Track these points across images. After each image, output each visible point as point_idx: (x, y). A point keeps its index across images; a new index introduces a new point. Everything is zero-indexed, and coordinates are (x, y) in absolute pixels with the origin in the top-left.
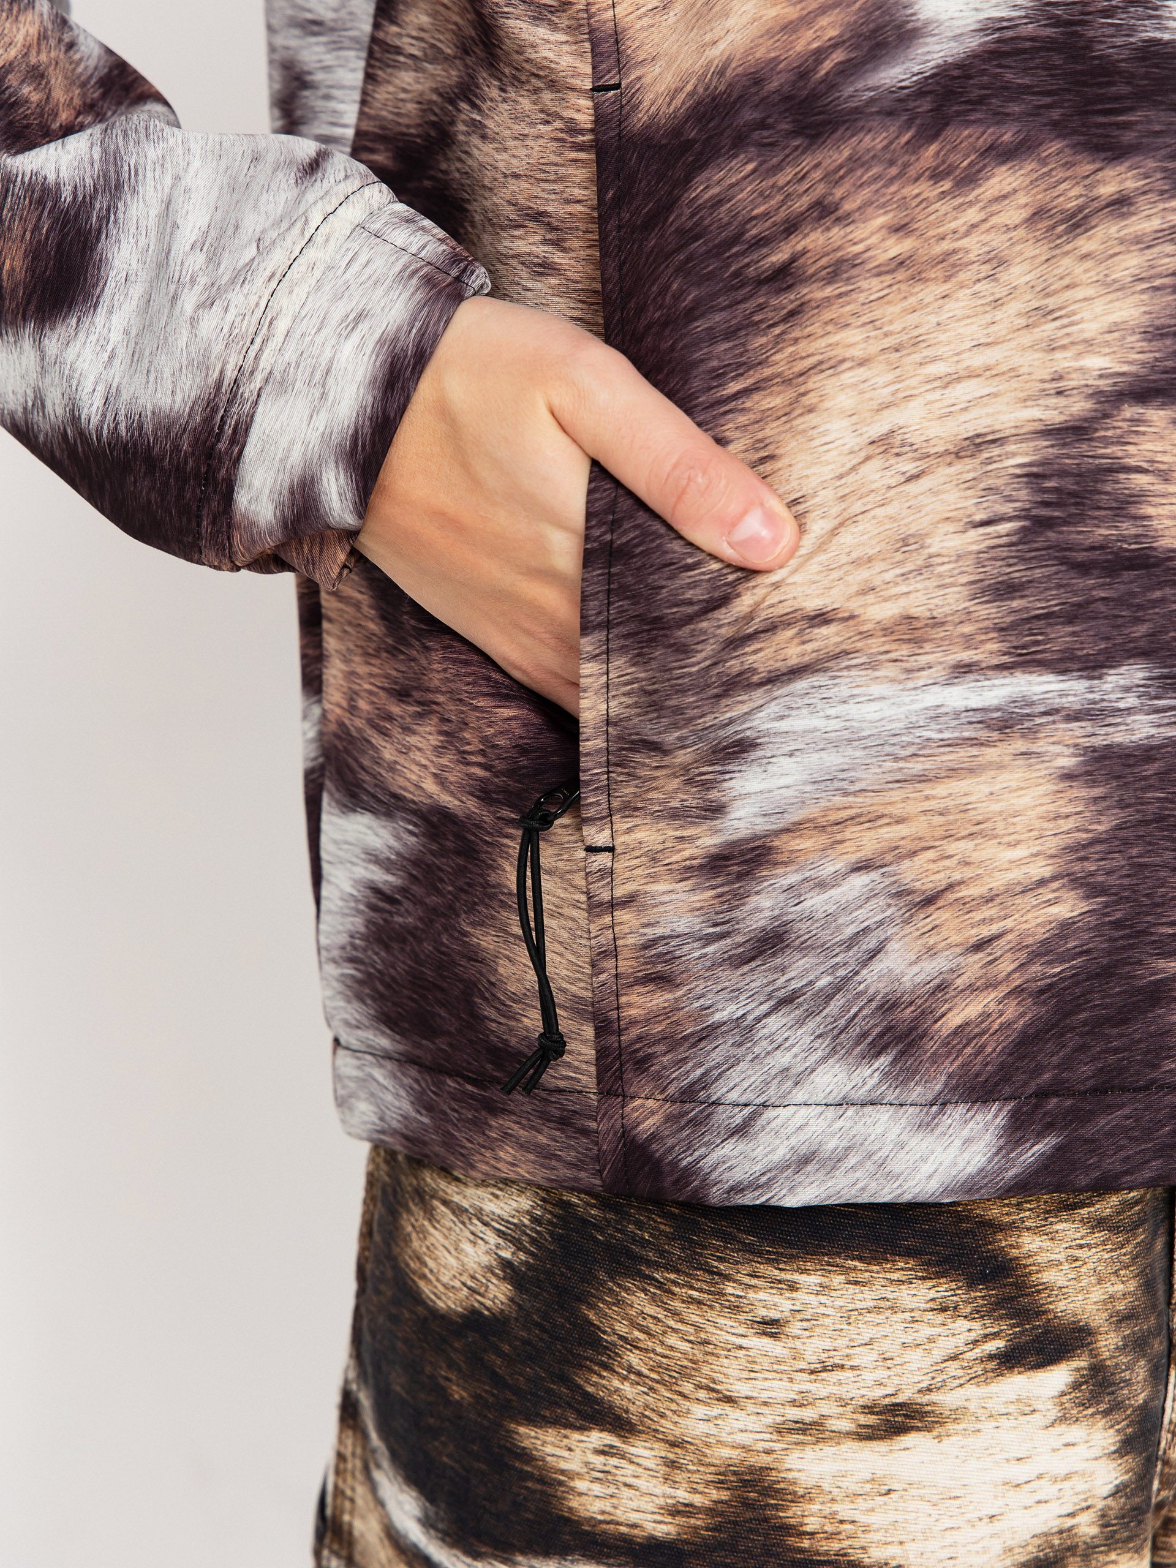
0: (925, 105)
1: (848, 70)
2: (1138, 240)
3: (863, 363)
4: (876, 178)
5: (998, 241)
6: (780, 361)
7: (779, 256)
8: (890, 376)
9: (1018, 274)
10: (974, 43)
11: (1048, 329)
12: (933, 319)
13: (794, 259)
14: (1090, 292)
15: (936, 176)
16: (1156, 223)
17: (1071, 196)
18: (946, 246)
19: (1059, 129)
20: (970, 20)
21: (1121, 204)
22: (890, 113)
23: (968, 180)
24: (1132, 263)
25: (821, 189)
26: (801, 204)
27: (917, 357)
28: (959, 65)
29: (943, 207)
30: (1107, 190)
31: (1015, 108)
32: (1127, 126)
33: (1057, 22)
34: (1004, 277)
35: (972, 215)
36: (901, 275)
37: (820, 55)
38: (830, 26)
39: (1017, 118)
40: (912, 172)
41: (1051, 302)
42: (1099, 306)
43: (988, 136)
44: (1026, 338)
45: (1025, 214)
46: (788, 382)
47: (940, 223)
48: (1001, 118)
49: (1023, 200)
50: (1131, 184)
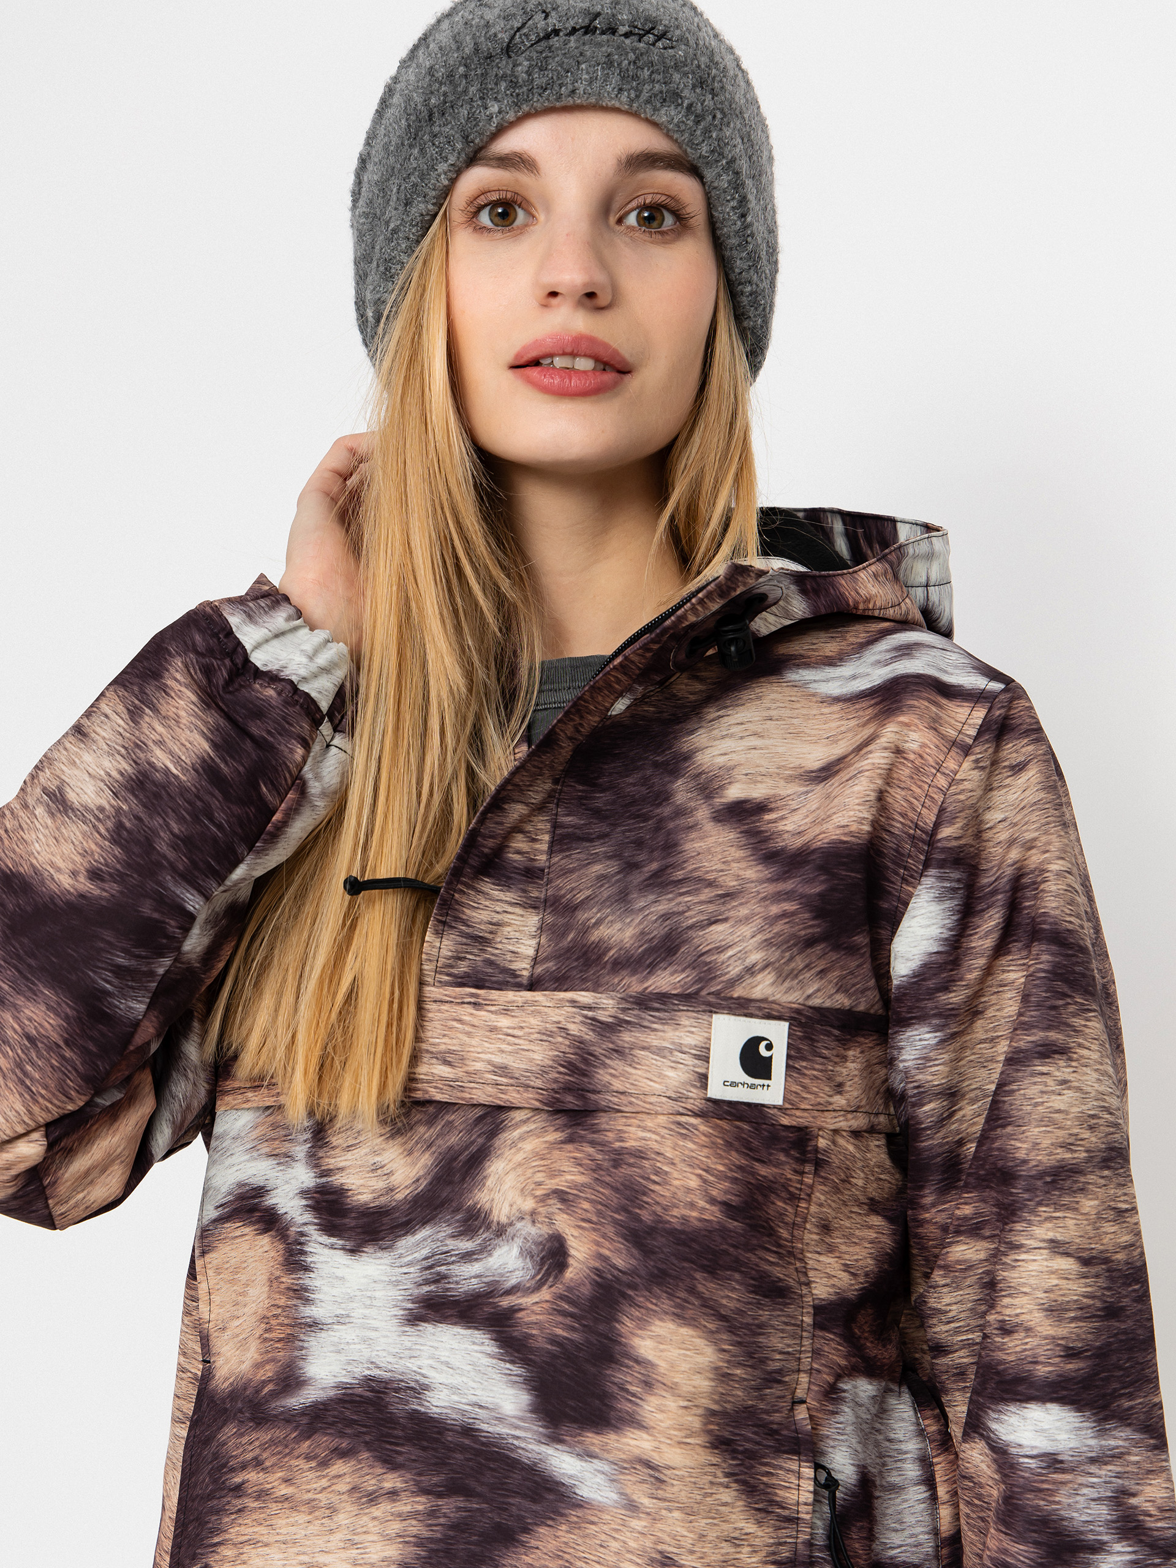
0: (305, 1420)
1: (275, 1395)
2: (400, 1515)
3: (266, 1545)
4: (279, 1453)
5: (335, 1498)
6: (233, 1533)
7: (238, 1480)
8: (281, 1556)
9: (342, 1518)
10: (332, 1393)
11: (354, 1552)
12: (303, 1533)
13: (243, 1483)
14: (375, 1538)
15: (308, 1458)
16: (408, 1508)
17: (370, 1484)
18: (310, 1496)
19: (368, 1446)
20: (331, 1381)
21: (393, 1494)
22: (288, 1421)
23: (324, 1464)
24: (396, 1527)
25: (257, 1451)
26: (249, 1456)
27: (295, 1550)
28: (323, 1403)
29: (311, 1475)
30: (388, 1485)
31: (348, 1431)
32: (399, 1453)
33: (373, 1390)
34: (335, 1519)
35: (324, 1482)
36: (286, 1505)
37: (264, 1383)
38: (268, 1372)
39: (349, 1436)
40: (296, 1453)
41: (357, 1538)
42: (379, 1546)
43: (336, 1442)
44: (344, 1555)
45: (348, 1487)
46: (235, 1545)
47: (308, 1483)
48: (342, 1435)
49: (348, 1480)
50: (399, 1485)
